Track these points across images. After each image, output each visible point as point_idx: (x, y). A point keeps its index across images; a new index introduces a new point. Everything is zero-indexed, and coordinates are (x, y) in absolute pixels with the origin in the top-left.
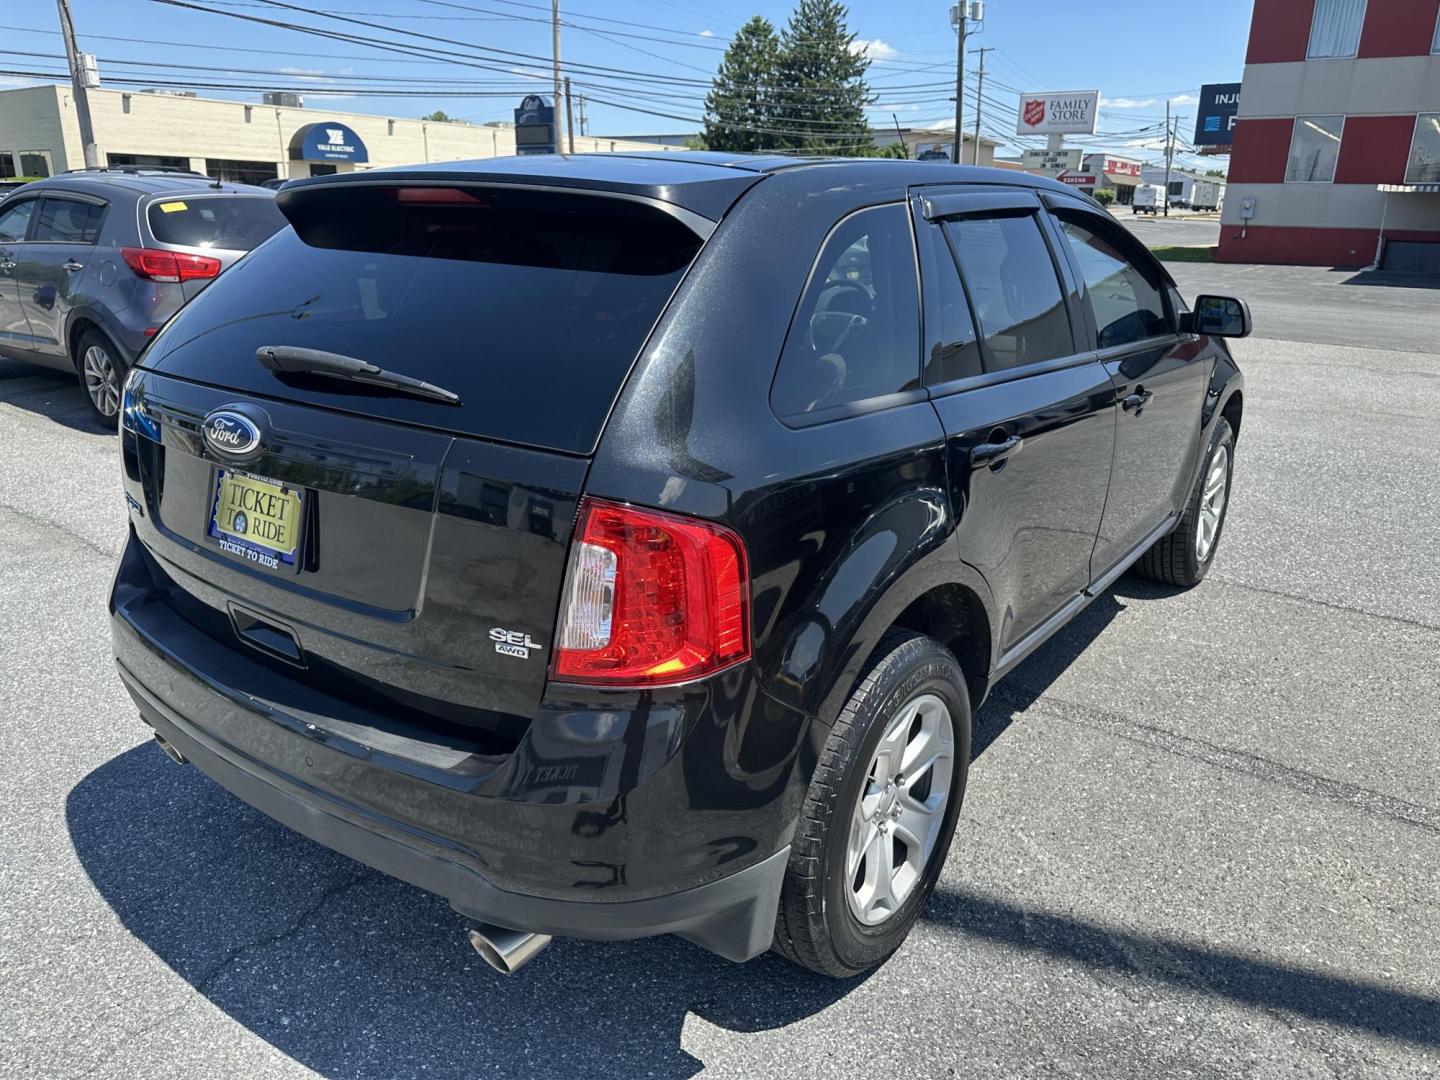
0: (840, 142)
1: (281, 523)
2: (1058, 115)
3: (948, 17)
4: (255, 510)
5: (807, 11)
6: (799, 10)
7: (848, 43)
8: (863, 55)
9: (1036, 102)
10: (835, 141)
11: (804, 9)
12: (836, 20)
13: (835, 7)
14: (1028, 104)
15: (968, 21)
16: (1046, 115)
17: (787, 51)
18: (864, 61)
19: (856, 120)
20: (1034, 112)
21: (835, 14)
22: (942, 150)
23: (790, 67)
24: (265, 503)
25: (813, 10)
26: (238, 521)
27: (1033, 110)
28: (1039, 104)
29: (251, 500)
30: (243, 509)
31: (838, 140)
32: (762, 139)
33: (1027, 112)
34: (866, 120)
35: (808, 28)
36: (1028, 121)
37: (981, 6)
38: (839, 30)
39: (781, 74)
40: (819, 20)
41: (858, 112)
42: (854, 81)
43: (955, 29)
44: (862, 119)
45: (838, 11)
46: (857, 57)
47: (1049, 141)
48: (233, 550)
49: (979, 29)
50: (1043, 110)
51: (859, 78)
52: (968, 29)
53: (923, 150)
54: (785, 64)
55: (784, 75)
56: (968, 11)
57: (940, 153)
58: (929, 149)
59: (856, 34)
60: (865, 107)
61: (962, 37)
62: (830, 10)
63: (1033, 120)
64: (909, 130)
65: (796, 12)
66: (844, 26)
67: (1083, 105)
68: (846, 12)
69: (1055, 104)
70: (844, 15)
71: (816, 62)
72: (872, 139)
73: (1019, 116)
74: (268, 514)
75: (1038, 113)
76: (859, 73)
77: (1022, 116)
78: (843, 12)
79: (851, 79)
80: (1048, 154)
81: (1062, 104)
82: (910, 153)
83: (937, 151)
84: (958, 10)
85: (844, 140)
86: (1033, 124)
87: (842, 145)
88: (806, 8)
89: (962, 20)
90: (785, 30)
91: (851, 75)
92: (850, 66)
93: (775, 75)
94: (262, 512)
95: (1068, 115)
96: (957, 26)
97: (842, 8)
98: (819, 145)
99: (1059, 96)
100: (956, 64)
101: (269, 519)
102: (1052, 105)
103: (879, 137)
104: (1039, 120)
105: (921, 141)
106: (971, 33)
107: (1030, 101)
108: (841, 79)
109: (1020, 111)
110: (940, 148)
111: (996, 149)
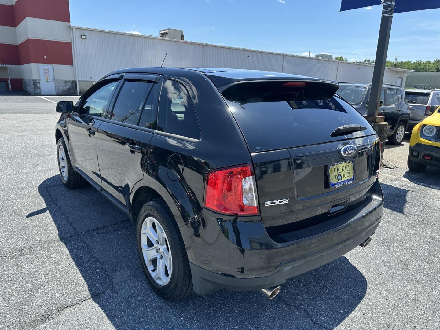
1: (349, 171)
4: (343, 172)
24: (344, 169)
26: (339, 177)
29: (341, 170)
30: (339, 173)
48: (340, 186)
74: (346, 171)
94: (344, 171)
101: (346, 172)
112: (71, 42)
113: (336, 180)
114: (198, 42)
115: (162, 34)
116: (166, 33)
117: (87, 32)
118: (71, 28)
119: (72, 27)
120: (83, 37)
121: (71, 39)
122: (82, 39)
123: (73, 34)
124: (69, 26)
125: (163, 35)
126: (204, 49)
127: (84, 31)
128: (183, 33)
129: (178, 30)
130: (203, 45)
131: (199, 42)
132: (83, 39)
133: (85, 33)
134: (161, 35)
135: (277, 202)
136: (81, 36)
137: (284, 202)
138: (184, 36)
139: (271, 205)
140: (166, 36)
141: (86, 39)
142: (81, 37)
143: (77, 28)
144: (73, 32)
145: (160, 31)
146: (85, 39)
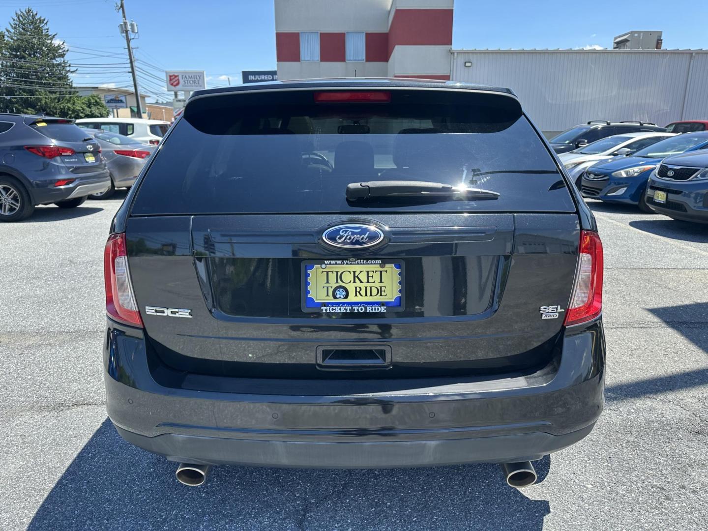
0: (58, 93)
2: (186, 82)
3: (118, 30)
4: (355, 283)
5: (22, 20)
6: (16, 18)
7: (52, 39)
8: (62, 46)
9: (174, 75)
10: (55, 93)
11: (19, 18)
12: (41, 26)
13: (40, 19)
14: (170, 76)
15: (130, 32)
16: (180, 82)
17: (12, 41)
18: (64, 49)
19: (66, 82)
20: (174, 80)
21: (40, 22)
22: (120, 99)
23: (17, 50)
24: (363, 277)
25: (25, 19)
26: (338, 292)
27: (173, 79)
28: (176, 76)
29: (348, 277)
30: (342, 284)
31: (57, 92)
32: (5, 91)
33: (170, 80)
34: (72, 82)
35: (23, 29)
36: (172, 84)
37: (135, 25)
38: (44, 32)
39: (11, 54)
40: (30, 25)
41: (65, 78)
42: (59, 60)
43: (124, 36)
44: (69, 81)
45: (42, 21)
46: (59, 47)
47: (185, 94)
49: (137, 37)
50: (178, 79)
51: (62, 59)
52: (131, 36)
53: (109, 98)
54: (12, 49)
55: (13, 55)
56: (129, 27)
57: (119, 100)
58: (112, 98)
59: (56, 35)
60: (69, 74)
61: (128, 41)
62: (37, 20)
63: (174, 84)
64: (97, 88)
65: (14, 20)
66: (48, 29)
67: (198, 78)
68: (47, 22)
69: (184, 76)
70: (46, 24)
71: (33, 50)
72: (78, 92)
73: (167, 83)
75: (176, 81)
76: (62, 56)
77: (168, 82)
78: (45, 22)
79: (58, 59)
80: (185, 101)
81: (188, 77)
82: (102, 100)
83: (117, 99)
84: (123, 26)
85: (60, 92)
86: (175, 86)
87: (59, 95)
88: (21, 18)
89: (127, 32)
90: (8, 29)
91: (57, 57)
92: (55, 52)
93: (6, 54)
94: (362, 282)
95: (191, 82)
96: (124, 35)
97: (44, 20)
98: (45, 95)
99: (186, 72)
100: (128, 54)
101: (368, 285)
102: (182, 77)
103: (81, 91)
104: (178, 84)
105: (106, 94)
106: (133, 39)
107: (171, 75)
108: (51, 59)
109: (167, 81)
110: (118, 97)
111: (146, 98)
112: (448, 74)
113: (328, 295)
114: (680, 49)
115: (618, 43)
116: (626, 41)
117: (475, 55)
118: (451, 53)
119: (453, 52)
120: (468, 64)
121: (450, 70)
122: (466, 68)
123: (453, 62)
124: (450, 51)
125: (619, 45)
126: (692, 61)
127: (470, 55)
128: (661, 36)
129: (651, 32)
130: (690, 54)
131: (682, 48)
132: (468, 68)
133: (473, 58)
134: (616, 45)
135: (168, 312)
136: (465, 63)
137: (180, 313)
138: (663, 41)
139: (155, 314)
140: (624, 45)
141: (471, 68)
142: (465, 66)
143: (460, 53)
144: (454, 59)
145: (615, 38)
146: (469, 68)
